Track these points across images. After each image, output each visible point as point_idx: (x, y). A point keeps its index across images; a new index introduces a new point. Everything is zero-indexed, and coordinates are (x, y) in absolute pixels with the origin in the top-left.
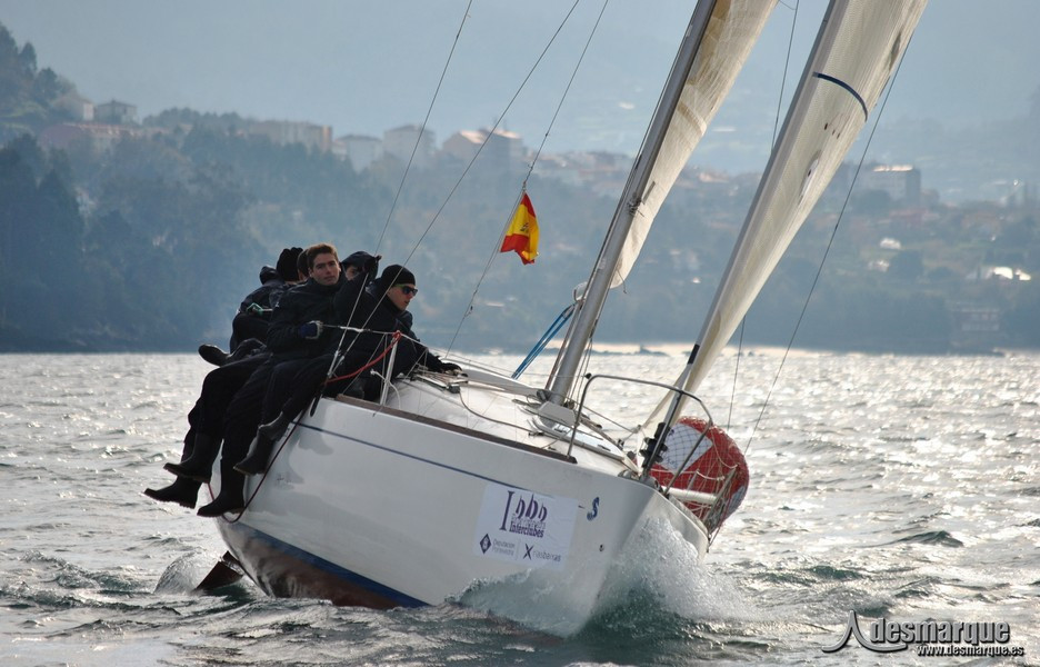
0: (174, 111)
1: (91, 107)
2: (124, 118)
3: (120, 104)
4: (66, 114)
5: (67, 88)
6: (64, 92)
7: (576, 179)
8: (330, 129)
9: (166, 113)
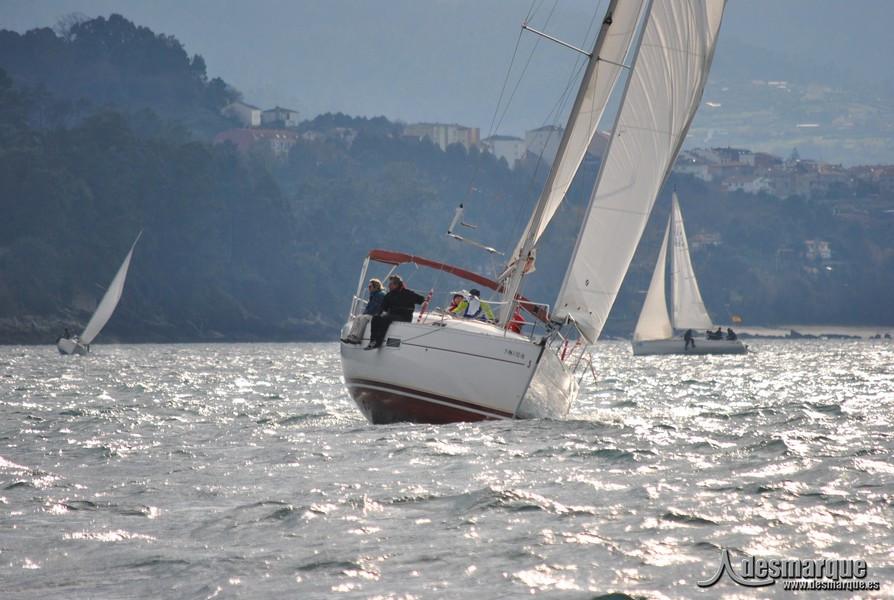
0: (328, 115)
1: (258, 113)
2: (287, 124)
3: (283, 110)
4: (237, 121)
5: (234, 96)
6: (232, 101)
7: (704, 174)
8: (478, 130)
9: (320, 118)
